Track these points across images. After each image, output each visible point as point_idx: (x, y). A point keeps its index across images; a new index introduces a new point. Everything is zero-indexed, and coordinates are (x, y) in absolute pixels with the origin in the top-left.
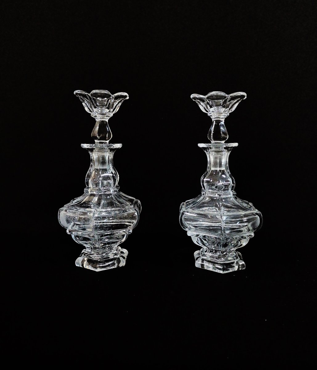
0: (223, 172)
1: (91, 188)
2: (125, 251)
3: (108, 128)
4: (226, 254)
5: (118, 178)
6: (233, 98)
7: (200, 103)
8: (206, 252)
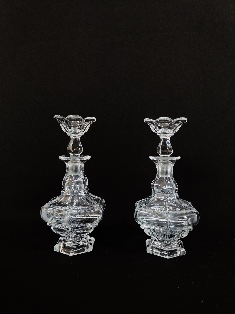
0: (169, 179)
1: (66, 191)
2: (93, 239)
3: (80, 144)
4: (171, 243)
5: (88, 182)
6: (177, 122)
7: (151, 125)
8: (155, 240)
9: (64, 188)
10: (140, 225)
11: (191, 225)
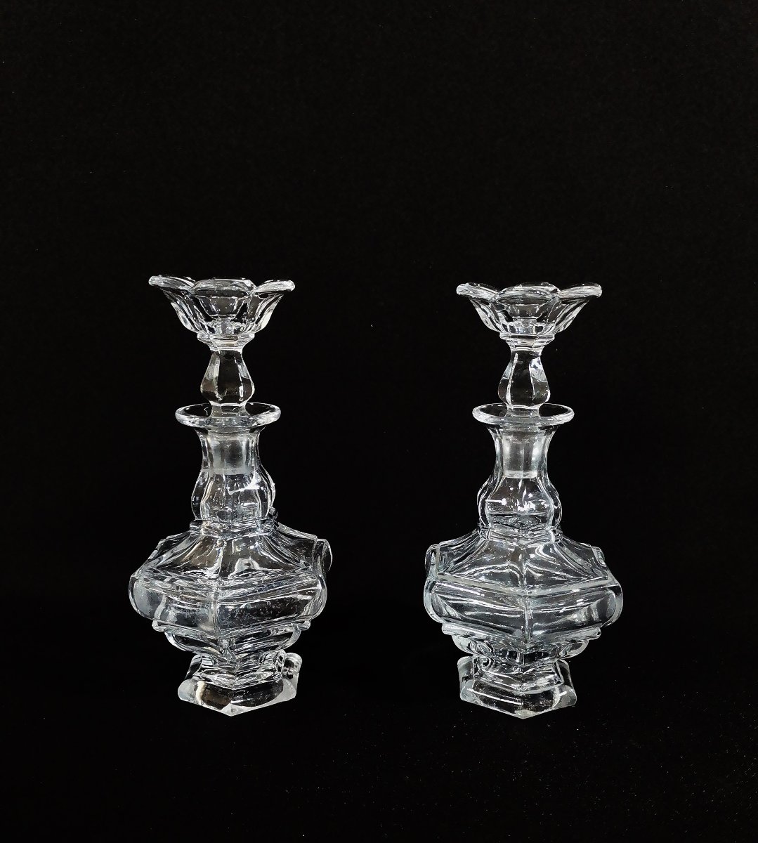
1: (207, 523)
2: (296, 659)
4: (534, 671)
8: (485, 664)
9: (198, 513)
10: (441, 625)
11: (596, 622)
